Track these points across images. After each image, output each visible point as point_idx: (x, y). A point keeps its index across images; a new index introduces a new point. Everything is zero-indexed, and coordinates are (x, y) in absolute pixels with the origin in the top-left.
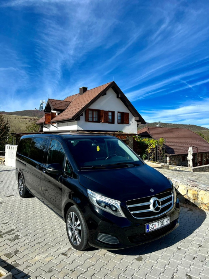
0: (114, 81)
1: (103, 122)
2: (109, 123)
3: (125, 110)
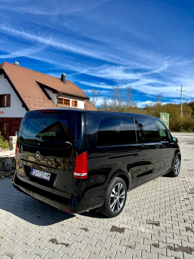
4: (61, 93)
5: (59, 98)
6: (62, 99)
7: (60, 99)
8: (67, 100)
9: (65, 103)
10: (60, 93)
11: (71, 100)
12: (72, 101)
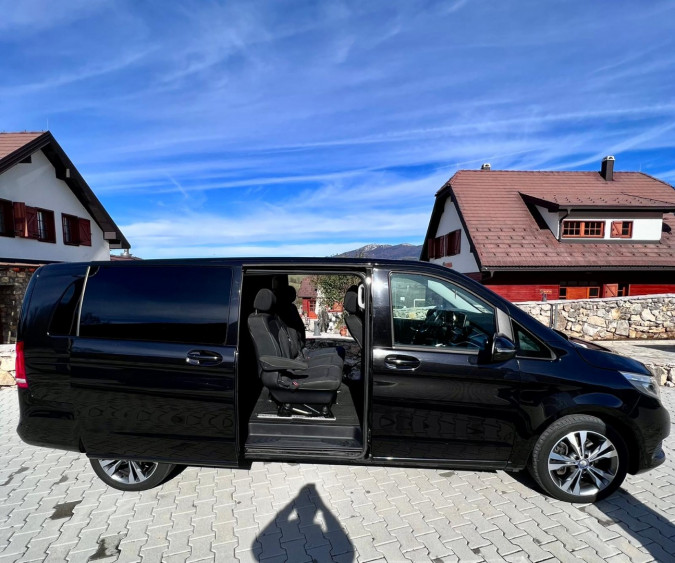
0: (48, 132)
1: (26, 235)
2: (41, 240)
3: (80, 212)
4: (569, 209)
5: (566, 223)
6: (578, 223)
7: (572, 223)
8: (593, 223)
9: (586, 232)
10: (566, 210)
11: (608, 222)
12: (613, 224)
